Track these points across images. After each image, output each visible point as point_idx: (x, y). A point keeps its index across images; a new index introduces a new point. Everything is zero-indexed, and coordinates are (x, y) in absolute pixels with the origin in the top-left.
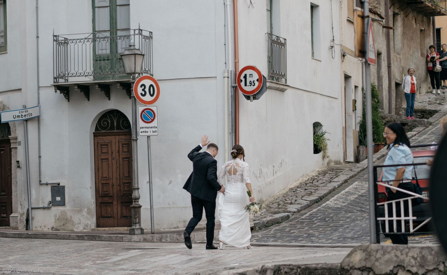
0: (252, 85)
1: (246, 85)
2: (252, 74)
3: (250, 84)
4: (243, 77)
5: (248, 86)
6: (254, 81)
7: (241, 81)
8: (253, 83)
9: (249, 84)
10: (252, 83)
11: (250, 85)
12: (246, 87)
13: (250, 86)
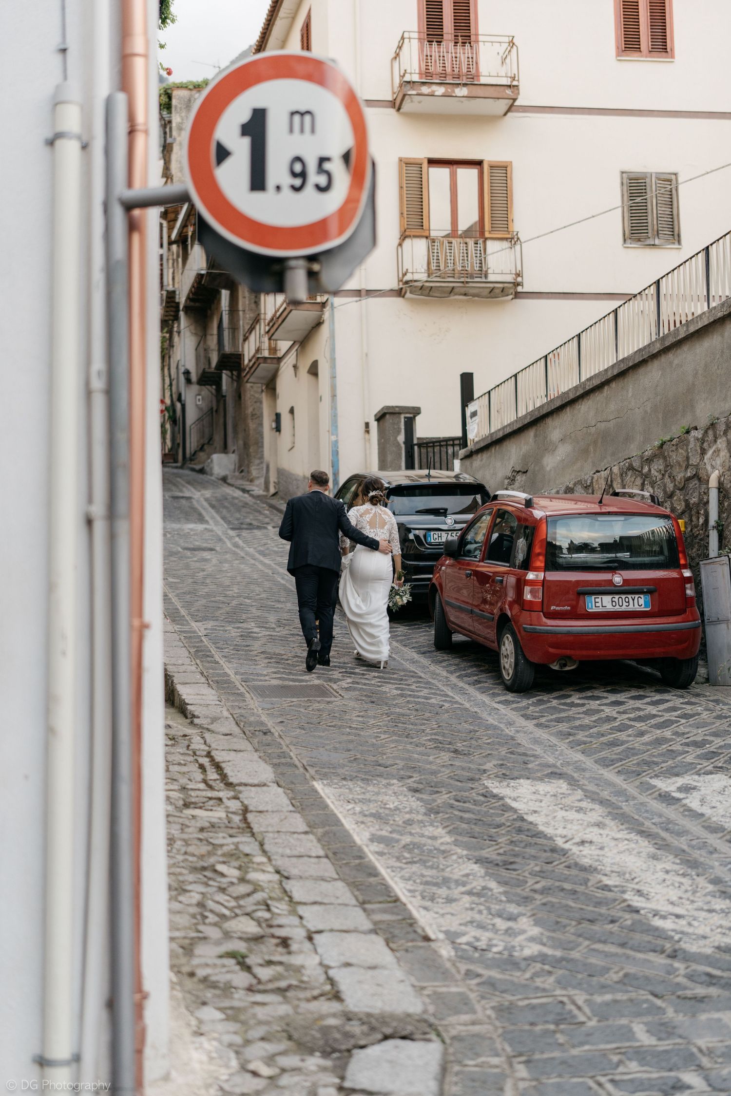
0: (309, 189)
1: (258, 182)
2: (308, 112)
3: (294, 175)
4: (237, 130)
5: (278, 188)
6: (328, 159)
7: (223, 154)
8: (321, 170)
9: (287, 180)
10: (312, 167)
11: (298, 182)
12: (258, 195)
13: (296, 189)
